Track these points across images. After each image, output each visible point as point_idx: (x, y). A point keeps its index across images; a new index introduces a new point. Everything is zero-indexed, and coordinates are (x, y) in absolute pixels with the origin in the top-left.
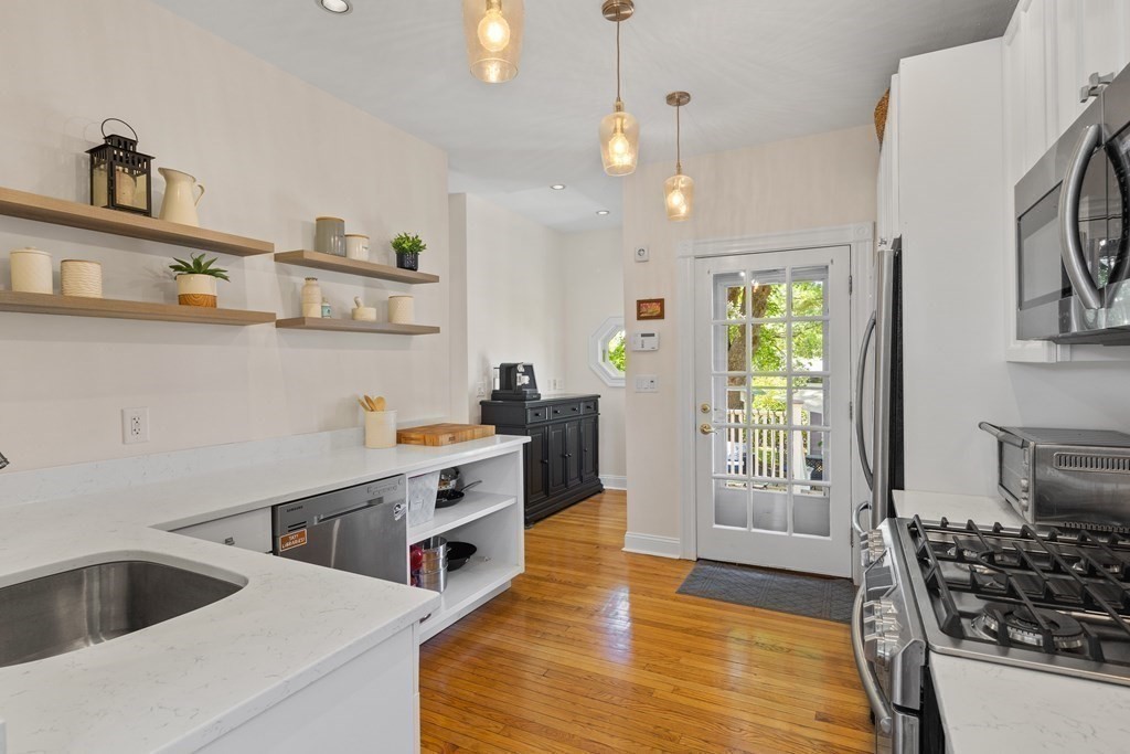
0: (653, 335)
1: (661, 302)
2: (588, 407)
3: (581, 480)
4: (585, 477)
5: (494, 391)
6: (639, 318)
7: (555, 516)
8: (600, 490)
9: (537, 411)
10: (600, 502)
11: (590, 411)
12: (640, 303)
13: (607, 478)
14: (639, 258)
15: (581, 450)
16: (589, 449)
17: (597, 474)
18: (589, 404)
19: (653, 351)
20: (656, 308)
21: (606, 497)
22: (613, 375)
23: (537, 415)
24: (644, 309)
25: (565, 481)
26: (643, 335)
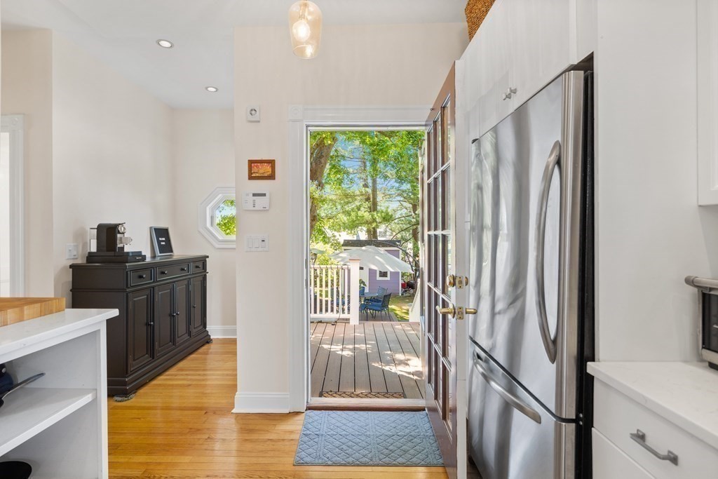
0: (264, 195)
1: (272, 163)
2: (197, 267)
3: (190, 335)
4: (194, 331)
5: (90, 253)
6: (251, 178)
7: (161, 377)
8: (208, 341)
9: (140, 273)
10: (206, 353)
11: (198, 270)
12: (251, 162)
13: (215, 329)
14: (251, 118)
15: (189, 308)
16: (198, 305)
17: (205, 327)
18: (197, 264)
19: (265, 210)
20: (266, 169)
21: (213, 347)
22: (220, 238)
23: (141, 277)
24: (255, 169)
25: (173, 340)
26: (254, 195)
